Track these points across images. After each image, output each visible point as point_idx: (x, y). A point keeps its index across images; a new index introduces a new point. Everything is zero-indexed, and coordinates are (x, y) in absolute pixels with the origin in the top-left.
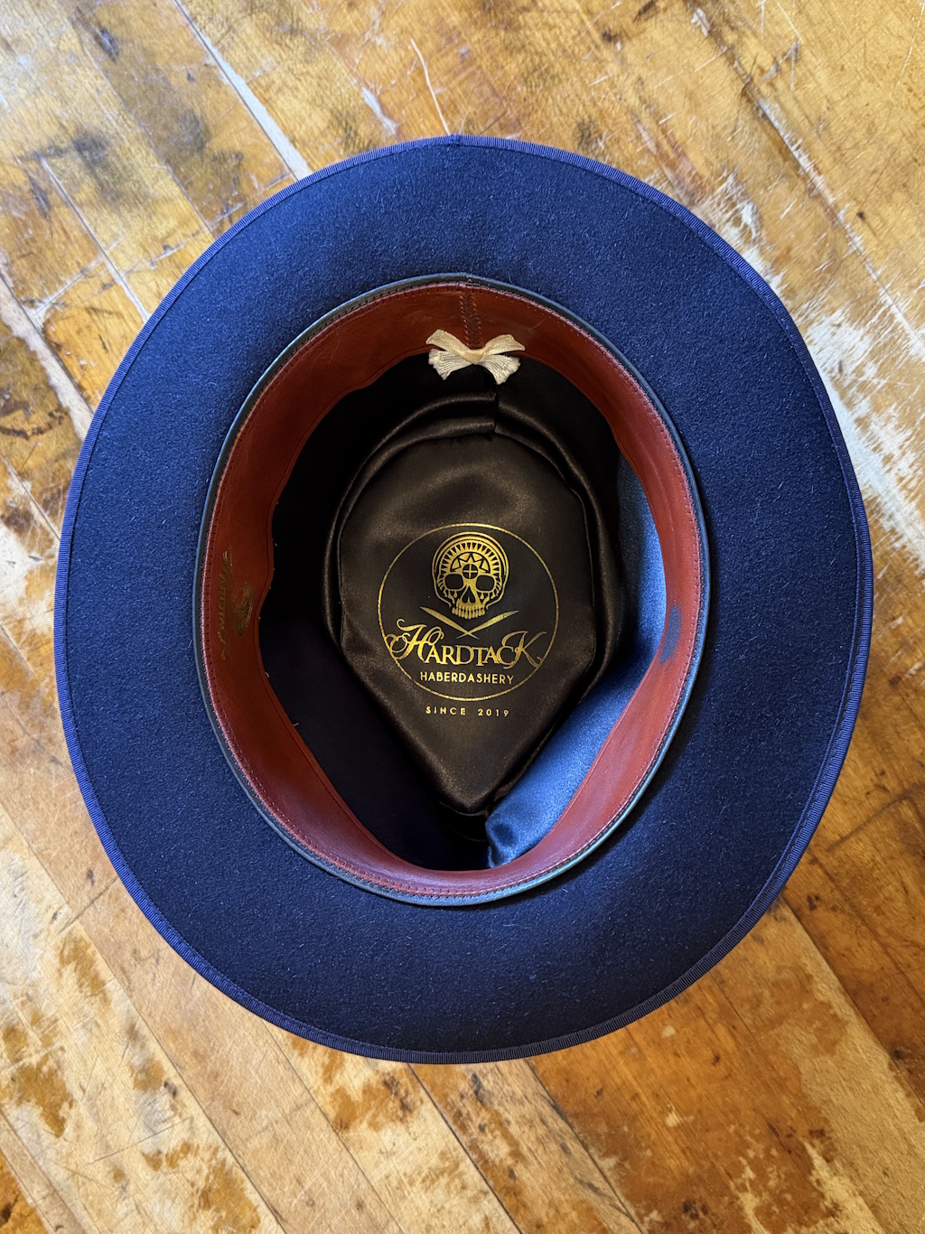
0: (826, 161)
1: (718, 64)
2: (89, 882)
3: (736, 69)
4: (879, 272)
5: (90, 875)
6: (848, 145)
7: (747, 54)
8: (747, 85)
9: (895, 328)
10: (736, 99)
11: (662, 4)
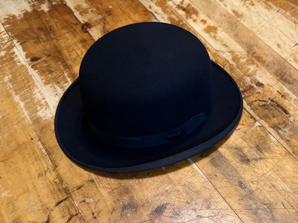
0: (38, 151)
1: (62, 174)
3: (57, 173)
6: (31, 154)
7: (53, 176)
8: (55, 169)
9: (30, 116)
10: (59, 165)
11: (75, 189)
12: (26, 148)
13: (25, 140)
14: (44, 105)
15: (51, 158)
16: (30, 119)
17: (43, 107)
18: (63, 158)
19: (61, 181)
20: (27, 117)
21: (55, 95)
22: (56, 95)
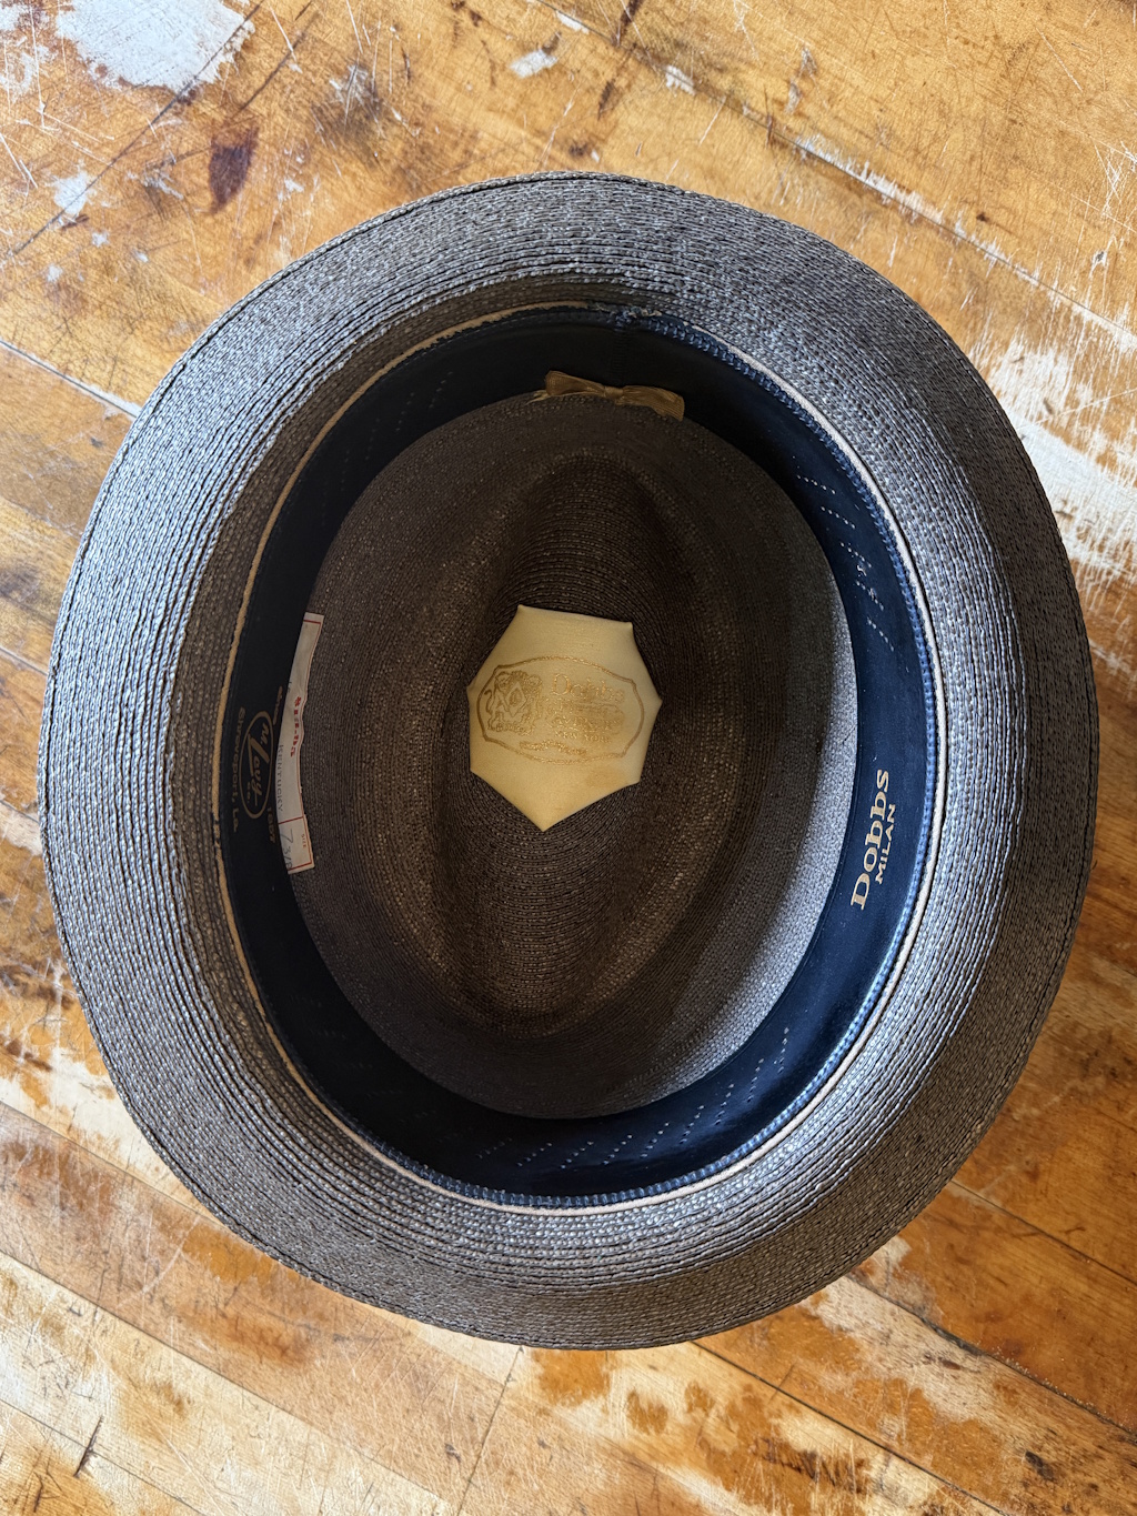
0: (909, 174)
1: (724, 120)
2: (454, 1460)
3: (748, 116)
4: (1037, 274)
5: (449, 1452)
6: (925, 142)
7: (752, 92)
8: (770, 129)
9: (1089, 330)
10: (767, 152)
11: (622, 83)
12: (972, 158)
13: (1011, 197)
14: (1077, 424)
15: (830, 171)
16: (1078, 318)
17: (1069, 410)
18: (777, 192)
19: (703, 88)
20: (1099, 320)
21: (1076, 509)
22: (1067, 510)
